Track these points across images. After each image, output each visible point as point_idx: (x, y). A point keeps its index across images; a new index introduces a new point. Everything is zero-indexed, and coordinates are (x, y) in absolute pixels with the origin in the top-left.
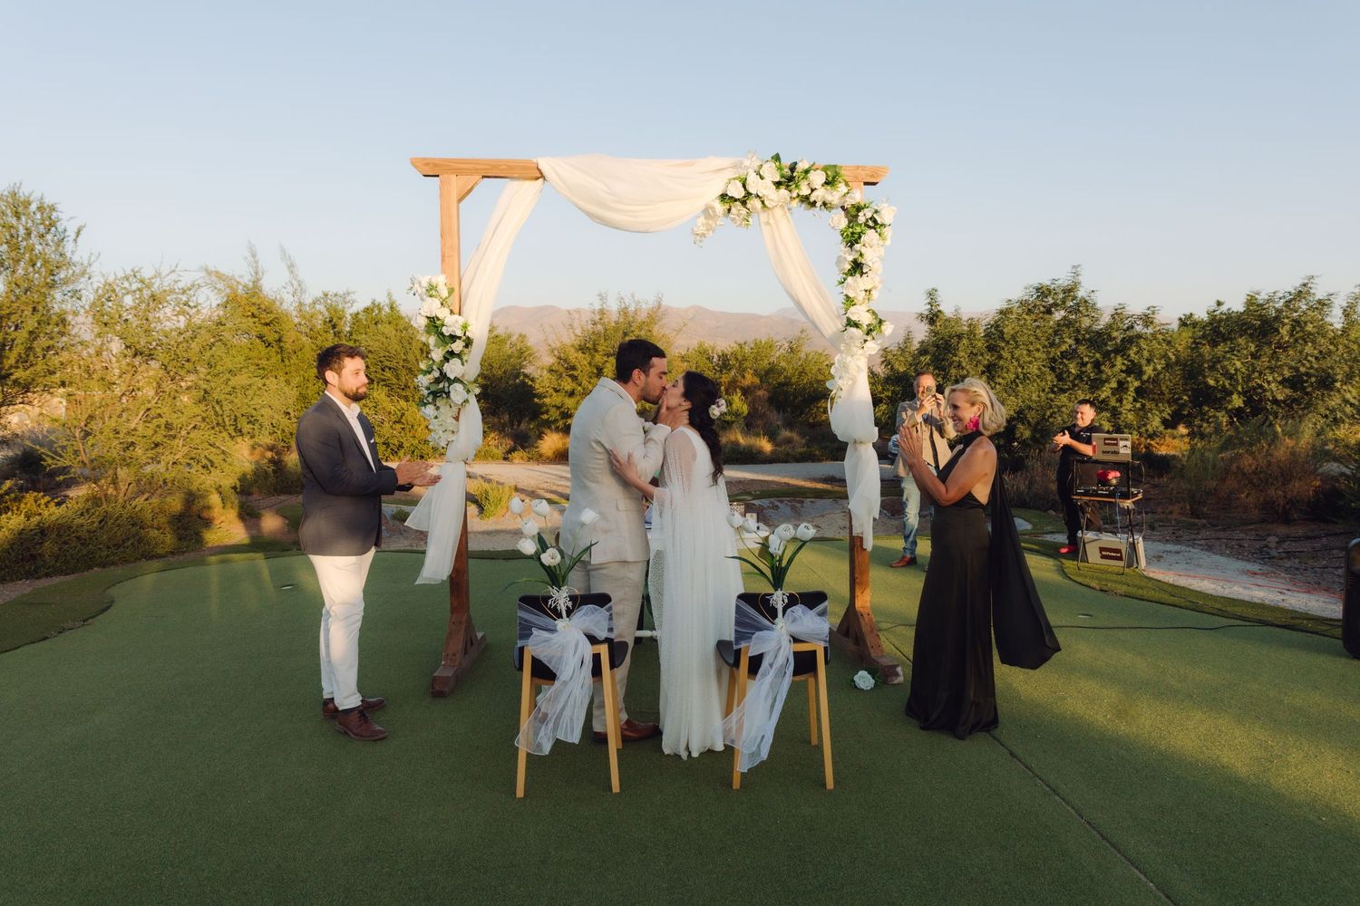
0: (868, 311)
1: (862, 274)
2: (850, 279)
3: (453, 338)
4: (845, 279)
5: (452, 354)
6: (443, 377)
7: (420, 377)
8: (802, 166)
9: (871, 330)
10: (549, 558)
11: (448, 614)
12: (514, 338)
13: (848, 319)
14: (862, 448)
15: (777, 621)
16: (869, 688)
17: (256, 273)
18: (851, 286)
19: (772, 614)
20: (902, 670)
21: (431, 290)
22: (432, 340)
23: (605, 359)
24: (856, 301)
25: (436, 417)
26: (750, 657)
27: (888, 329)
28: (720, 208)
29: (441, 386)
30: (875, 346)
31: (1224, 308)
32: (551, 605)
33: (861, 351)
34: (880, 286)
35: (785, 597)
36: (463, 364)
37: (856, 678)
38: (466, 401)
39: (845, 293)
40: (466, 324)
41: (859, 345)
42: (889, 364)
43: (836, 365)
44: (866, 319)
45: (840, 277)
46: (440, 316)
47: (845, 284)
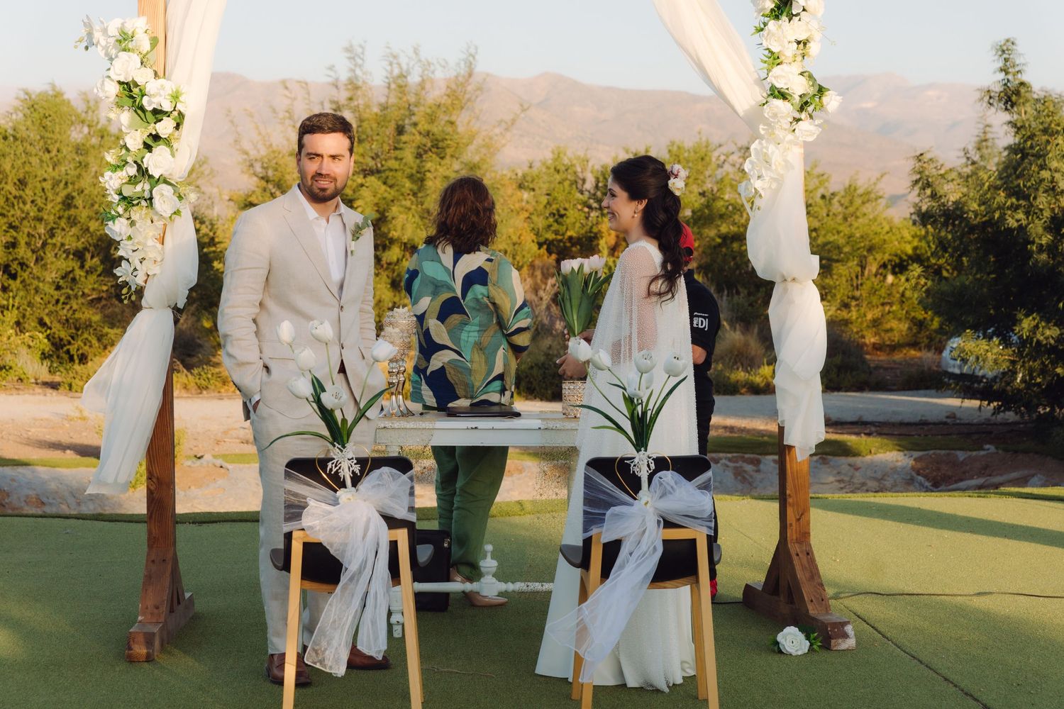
0: (802, 74)
1: (790, 18)
2: (772, 24)
3: (158, 113)
4: (765, 24)
5: (156, 138)
6: (143, 172)
7: (108, 174)
9: (806, 103)
10: (333, 398)
11: (145, 548)
13: (773, 88)
14: (794, 288)
15: (641, 493)
16: (800, 653)
18: (773, 35)
19: (633, 485)
20: (854, 629)
21: (124, 40)
22: (125, 117)
23: (360, 180)
24: (782, 58)
25: (130, 238)
26: (604, 544)
27: (832, 101)
29: (139, 188)
30: (812, 128)
32: (331, 470)
33: (790, 137)
34: (817, 36)
35: (650, 460)
36: (173, 156)
37: (780, 637)
38: (177, 213)
39: (765, 44)
40: (177, 92)
41: (787, 126)
42: (928, 185)
43: (753, 157)
44: (799, 87)
45: (758, 20)
46: (139, 81)
47: (765, 33)
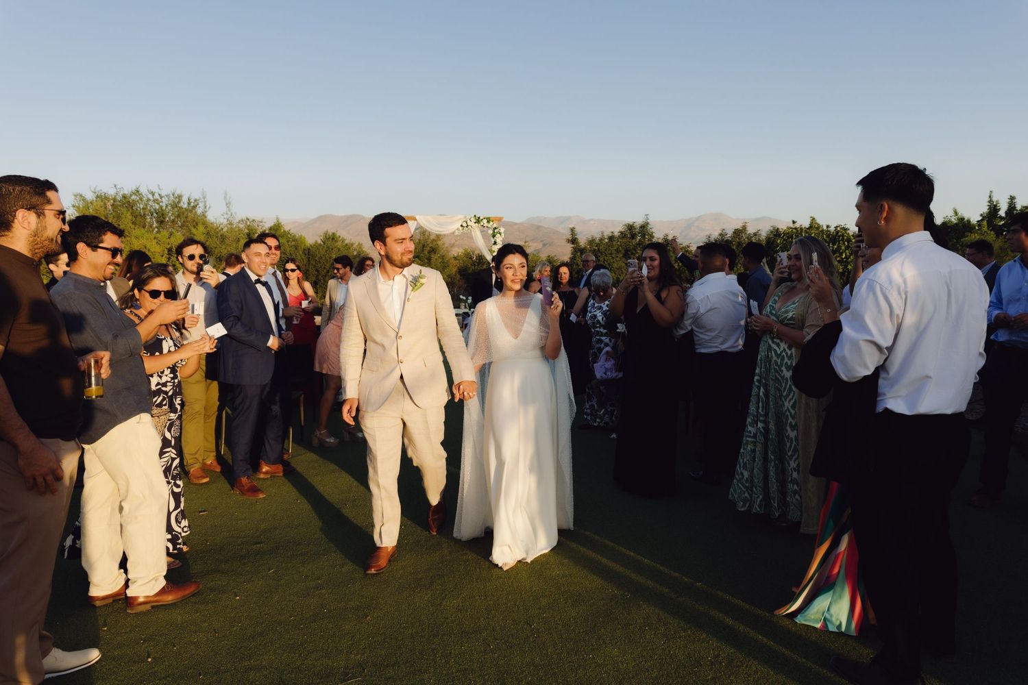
8: (481, 218)
12: (355, 246)
17: (205, 207)
28: (461, 228)
31: (797, 225)
